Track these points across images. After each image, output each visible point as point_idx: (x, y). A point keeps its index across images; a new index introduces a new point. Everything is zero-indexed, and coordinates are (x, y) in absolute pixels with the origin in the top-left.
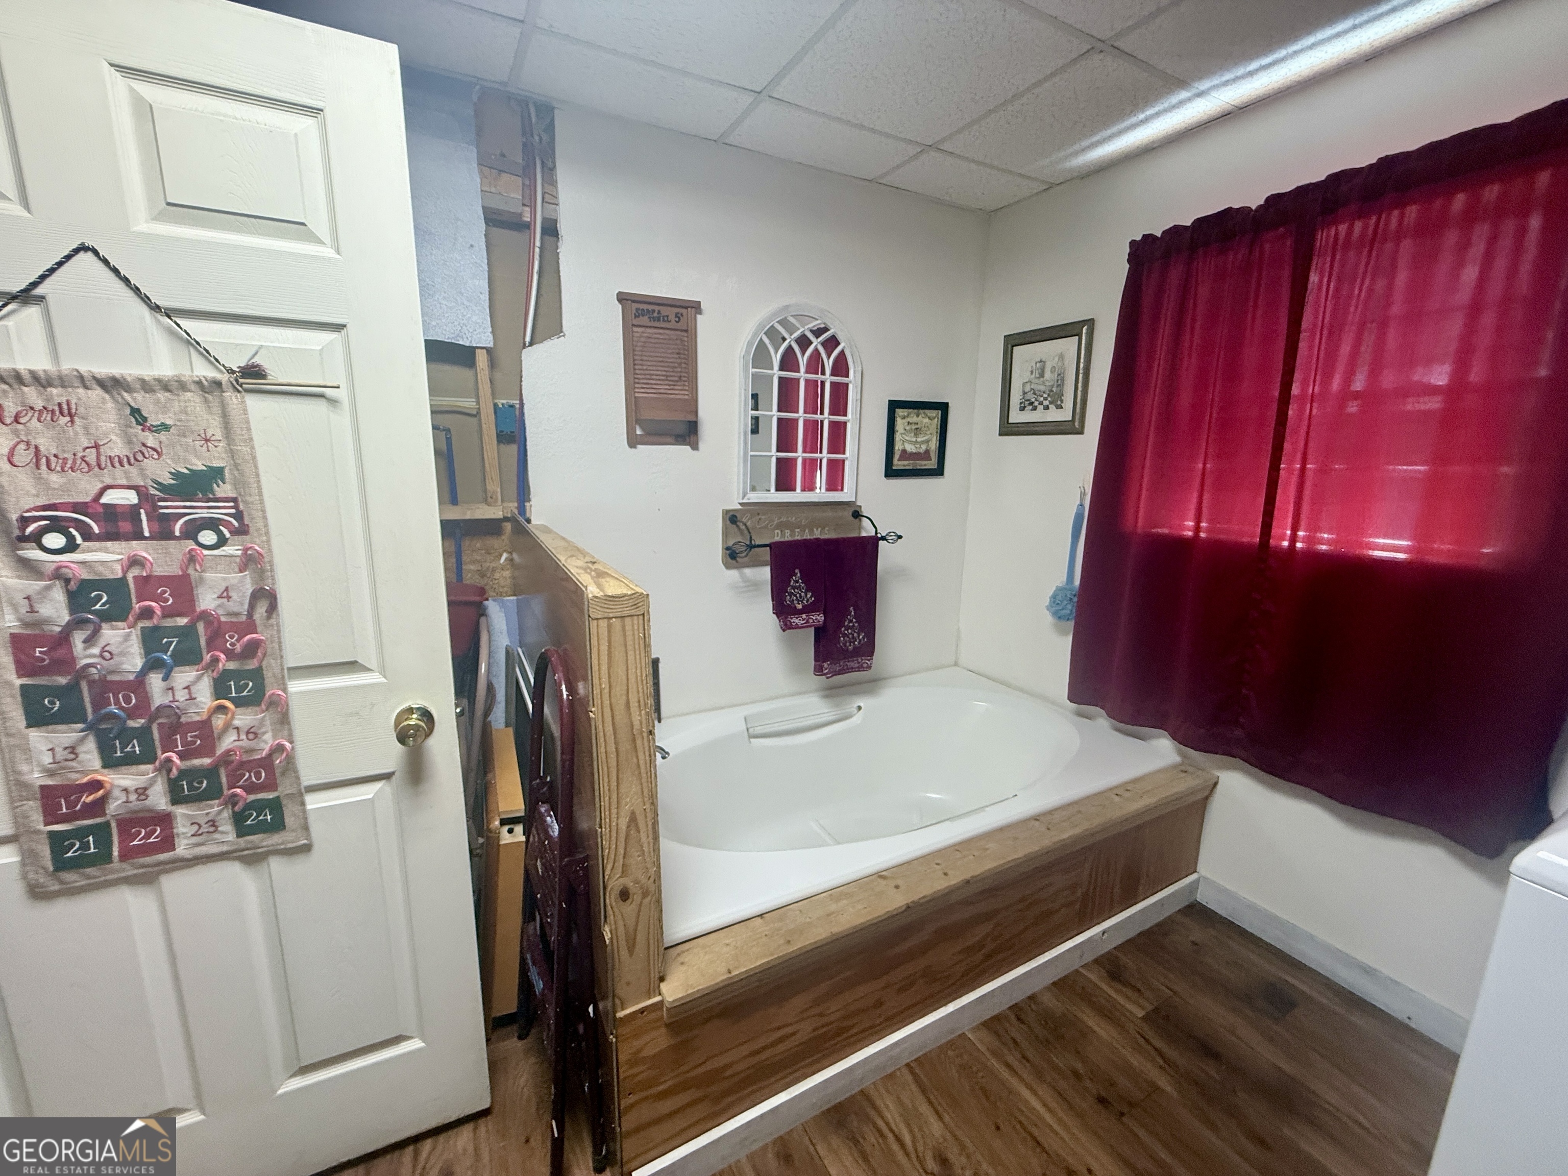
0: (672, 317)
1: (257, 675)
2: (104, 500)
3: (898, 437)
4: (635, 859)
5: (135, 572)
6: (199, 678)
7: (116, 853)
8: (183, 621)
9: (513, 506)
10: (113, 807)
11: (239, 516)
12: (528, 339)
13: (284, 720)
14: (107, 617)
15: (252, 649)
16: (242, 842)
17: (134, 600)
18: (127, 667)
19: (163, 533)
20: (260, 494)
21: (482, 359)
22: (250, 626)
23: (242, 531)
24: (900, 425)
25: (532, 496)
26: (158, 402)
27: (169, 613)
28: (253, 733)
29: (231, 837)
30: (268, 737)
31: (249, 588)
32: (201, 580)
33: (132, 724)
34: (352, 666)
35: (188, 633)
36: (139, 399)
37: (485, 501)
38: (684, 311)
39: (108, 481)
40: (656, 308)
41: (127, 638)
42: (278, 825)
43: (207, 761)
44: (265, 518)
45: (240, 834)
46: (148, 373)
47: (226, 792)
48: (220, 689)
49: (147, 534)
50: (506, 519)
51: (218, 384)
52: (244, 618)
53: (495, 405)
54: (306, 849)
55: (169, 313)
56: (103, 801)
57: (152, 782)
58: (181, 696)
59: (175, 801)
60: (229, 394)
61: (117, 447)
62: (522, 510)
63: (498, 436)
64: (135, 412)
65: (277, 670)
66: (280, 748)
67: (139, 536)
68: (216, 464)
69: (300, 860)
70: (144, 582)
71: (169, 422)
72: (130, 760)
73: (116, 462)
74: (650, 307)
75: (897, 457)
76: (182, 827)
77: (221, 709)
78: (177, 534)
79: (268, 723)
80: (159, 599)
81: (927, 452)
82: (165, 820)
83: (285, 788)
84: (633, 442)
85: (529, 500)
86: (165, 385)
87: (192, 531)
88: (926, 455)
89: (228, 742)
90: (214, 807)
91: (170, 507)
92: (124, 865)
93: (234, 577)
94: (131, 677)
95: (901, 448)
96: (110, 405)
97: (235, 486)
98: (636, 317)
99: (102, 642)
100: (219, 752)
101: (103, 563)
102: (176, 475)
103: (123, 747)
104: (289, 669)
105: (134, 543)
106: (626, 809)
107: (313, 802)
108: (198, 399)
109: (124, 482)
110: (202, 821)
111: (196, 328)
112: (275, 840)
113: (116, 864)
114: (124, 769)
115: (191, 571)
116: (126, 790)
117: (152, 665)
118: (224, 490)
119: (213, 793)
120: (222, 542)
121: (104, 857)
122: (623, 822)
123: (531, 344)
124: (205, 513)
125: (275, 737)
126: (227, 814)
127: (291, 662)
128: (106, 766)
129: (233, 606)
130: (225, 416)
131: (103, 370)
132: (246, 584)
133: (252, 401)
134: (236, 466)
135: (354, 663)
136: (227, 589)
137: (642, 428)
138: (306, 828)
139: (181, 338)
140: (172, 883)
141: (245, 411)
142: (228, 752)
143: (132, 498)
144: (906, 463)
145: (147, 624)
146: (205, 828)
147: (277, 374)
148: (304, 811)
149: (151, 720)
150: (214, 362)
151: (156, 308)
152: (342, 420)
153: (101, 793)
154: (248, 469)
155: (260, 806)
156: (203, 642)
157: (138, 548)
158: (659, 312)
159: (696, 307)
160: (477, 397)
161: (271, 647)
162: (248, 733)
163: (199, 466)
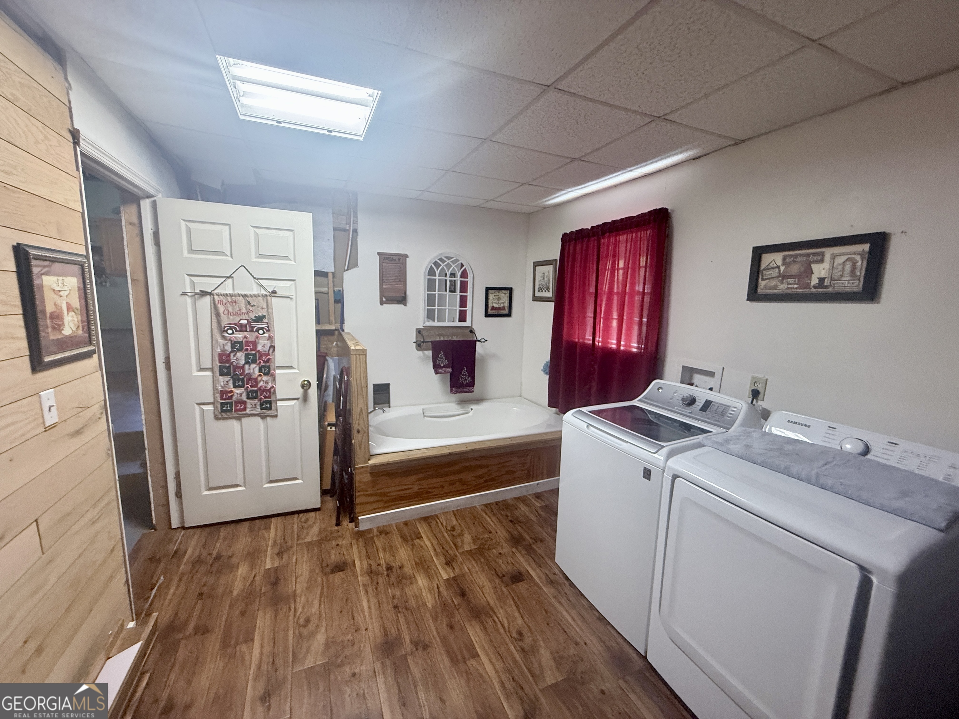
0: (397, 260)
1: (269, 367)
2: (240, 322)
3: (490, 301)
4: (361, 422)
5: (245, 340)
6: (256, 367)
7: (234, 410)
8: (254, 352)
9: (338, 325)
10: (234, 398)
11: (268, 327)
12: (346, 268)
13: (274, 380)
14: (239, 350)
15: (269, 360)
16: (261, 411)
17: (244, 346)
18: (241, 363)
19: (252, 331)
20: (273, 321)
21: (330, 276)
22: (268, 355)
23: (269, 331)
24: (491, 297)
25: (345, 322)
26: (253, 300)
27: (251, 350)
28: (267, 382)
29: (259, 410)
30: (270, 384)
31: (269, 345)
32: (259, 342)
33: (240, 377)
34: (290, 367)
35: (254, 355)
36: (249, 299)
37: (330, 324)
38: (401, 257)
39: (241, 318)
40: (391, 257)
41: (242, 355)
42: (270, 408)
43: (255, 389)
44: (274, 327)
45: (261, 410)
46: (252, 293)
47: (259, 397)
48: (260, 371)
49: (248, 330)
50: (336, 330)
51: (266, 295)
52: (267, 352)
53: (334, 291)
54: (276, 416)
55: (257, 279)
56: (232, 396)
57: (243, 392)
58: (252, 371)
59: (247, 398)
60: (269, 298)
61: (244, 310)
62: (342, 327)
63: (334, 301)
64: (249, 302)
65: (273, 366)
66: (273, 387)
67: (246, 331)
68: (264, 314)
69: (275, 418)
70: (247, 342)
71: (255, 304)
72: (239, 386)
73: (243, 313)
74: (389, 256)
75: (490, 309)
76: (248, 406)
77: (260, 375)
78: (255, 331)
79: (270, 380)
80: (250, 346)
81: (504, 307)
82: (245, 403)
83: (273, 398)
84: (382, 303)
85: (344, 323)
86: (255, 296)
87: (257, 331)
88: (503, 308)
89: (261, 384)
90: (256, 401)
91: (253, 324)
92: (235, 413)
93: (266, 342)
94: (241, 365)
95: (492, 305)
96: (243, 301)
97: (268, 320)
98: (384, 260)
99: (237, 356)
100: (259, 386)
101: (239, 337)
102: (256, 317)
103: (238, 382)
104: (277, 367)
105: (245, 333)
106: (359, 407)
107: (279, 404)
108: (262, 299)
109: (245, 318)
110: (253, 404)
111: (262, 282)
112: (269, 412)
113: (233, 413)
114: (237, 388)
115: (257, 340)
116: (237, 394)
117: (247, 363)
118: (265, 320)
119: (256, 397)
120: (264, 333)
121: (231, 411)
122: (359, 410)
123: (348, 270)
124: (261, 326)
125: (272, 384)
126: (259, 403)
127: (277, 365)
128: (234, 387)
129: (265, 349)
130: (267, 302)
131: (243, 293)
132: (268, 344)
133: (274, 299)
134: (269, 314)
135: (291, 366)
136: (264, 345)
137: (385, 298)
138: (277, 410)
139: (258, 284)
140: (245, 420)
141: (271, 301)
142: (260, 387)
143: (246, 322)
144: (494, 311)
145: (246, 352)
146: (254, 406)
147: (279, 293)
148: (277, 406)
149: (245, 376)
150: (265, 290)
151: (255, 278)
152: (293, 303)
153: (232, 394)
154: (271, 315)
155: (266, 402)
156: (257, 358)
157: (246, 334)
158: (392, 258)
159: (406, 256)
160: (328, 287)
161: (272, 360)
162: (266, 382)
163: (261, 315)
